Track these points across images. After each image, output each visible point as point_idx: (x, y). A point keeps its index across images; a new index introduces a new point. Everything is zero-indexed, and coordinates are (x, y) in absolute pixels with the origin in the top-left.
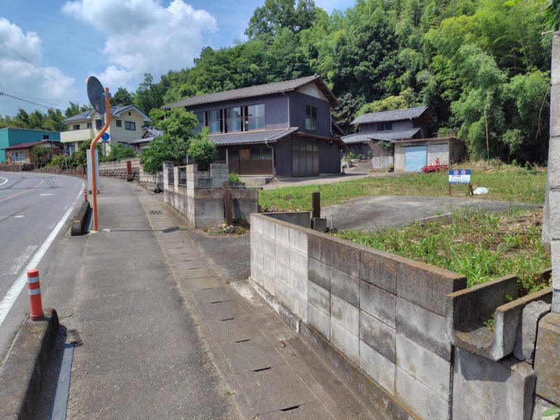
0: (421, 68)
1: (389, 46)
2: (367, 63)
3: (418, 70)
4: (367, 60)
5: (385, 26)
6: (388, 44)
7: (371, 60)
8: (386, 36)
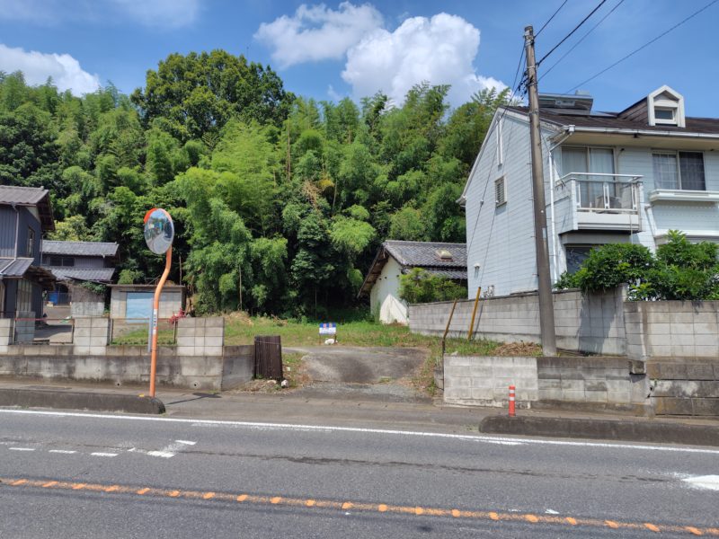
0: (96, 194)
1: (45, 155)
2: (12, 169)
3: (91, 196)
4: (11, 164)
5: (40, 129)
6: (45, 152)
7: (17, 166)
8: (41, 142)
